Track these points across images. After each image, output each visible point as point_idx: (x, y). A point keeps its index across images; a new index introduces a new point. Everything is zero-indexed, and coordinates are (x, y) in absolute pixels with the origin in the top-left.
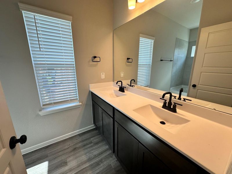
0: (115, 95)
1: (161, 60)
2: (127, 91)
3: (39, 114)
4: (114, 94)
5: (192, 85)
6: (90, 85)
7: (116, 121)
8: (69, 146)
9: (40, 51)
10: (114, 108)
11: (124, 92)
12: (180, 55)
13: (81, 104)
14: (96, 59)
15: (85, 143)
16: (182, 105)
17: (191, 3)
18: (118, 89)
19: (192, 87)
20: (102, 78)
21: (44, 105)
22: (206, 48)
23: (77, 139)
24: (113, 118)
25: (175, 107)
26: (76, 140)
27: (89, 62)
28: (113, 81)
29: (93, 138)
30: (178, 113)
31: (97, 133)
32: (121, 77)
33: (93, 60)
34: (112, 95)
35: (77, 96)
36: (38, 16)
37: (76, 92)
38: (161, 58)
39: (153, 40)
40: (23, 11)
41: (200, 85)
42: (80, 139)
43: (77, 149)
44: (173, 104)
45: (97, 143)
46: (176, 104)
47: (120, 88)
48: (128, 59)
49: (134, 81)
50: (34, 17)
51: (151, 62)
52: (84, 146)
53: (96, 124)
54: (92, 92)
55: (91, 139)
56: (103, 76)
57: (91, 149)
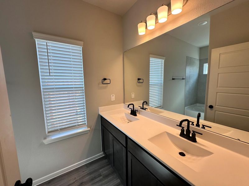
0: (126, 119)
1: (173, 79)
2: (139, 114)
3: (43, 143)
4: (125, 117)
5: (208, 105)
6: (99, 108)
7: (129, 151)
8: (75, 180)
9: (50, 75)
10: (126, 137)
11: (136, 115)
12: (192, 72)
13: (89, 129)
14: (106, 82)
15: (93, 175)
16: (202, 134)
17: (198, 25)
18: (130, 112)
19: (209, 108)
20: (112, 100)
21: (49, 132)
22: (219, 68)
23: (84, 170)
24: (126, 148)
25: (194, 135)
26: (83, 172)
27: (99, 84)
28: (124, 103)
29: (102, 169)
30: (198, 143)
31: (107, 162)
32: (132, 98)
33: (104, 82)
34: (123, 118)
35: (85, 121)
36: (50, 43)
37: (85, 116)
38: (173, 77)
39: (163, 59)
40: (36, 39)
41: (218, 106)
42: (87, 171)
43: (84, 184)
44: (192, 132)
45: (106, 176)
46: (195, 133)
47: (131, 111)
48: (139, 79)
49: (147, 104)
50: (47, 44)
51: (163, 81)
52: (92, 180)
53: (105, 152)
54: (101, 116)
55: (100, 171)
56: (113, 98)
57: (100, 183)
